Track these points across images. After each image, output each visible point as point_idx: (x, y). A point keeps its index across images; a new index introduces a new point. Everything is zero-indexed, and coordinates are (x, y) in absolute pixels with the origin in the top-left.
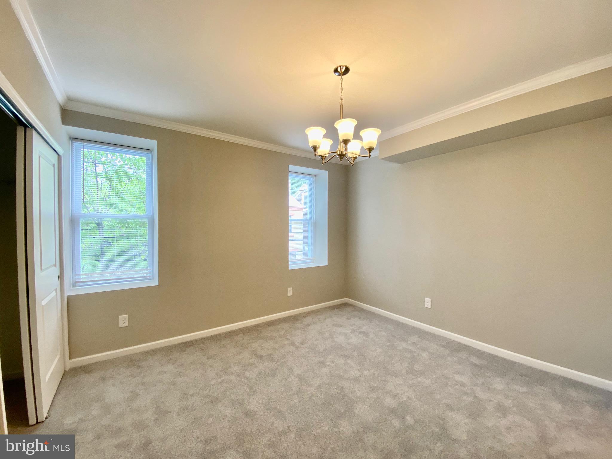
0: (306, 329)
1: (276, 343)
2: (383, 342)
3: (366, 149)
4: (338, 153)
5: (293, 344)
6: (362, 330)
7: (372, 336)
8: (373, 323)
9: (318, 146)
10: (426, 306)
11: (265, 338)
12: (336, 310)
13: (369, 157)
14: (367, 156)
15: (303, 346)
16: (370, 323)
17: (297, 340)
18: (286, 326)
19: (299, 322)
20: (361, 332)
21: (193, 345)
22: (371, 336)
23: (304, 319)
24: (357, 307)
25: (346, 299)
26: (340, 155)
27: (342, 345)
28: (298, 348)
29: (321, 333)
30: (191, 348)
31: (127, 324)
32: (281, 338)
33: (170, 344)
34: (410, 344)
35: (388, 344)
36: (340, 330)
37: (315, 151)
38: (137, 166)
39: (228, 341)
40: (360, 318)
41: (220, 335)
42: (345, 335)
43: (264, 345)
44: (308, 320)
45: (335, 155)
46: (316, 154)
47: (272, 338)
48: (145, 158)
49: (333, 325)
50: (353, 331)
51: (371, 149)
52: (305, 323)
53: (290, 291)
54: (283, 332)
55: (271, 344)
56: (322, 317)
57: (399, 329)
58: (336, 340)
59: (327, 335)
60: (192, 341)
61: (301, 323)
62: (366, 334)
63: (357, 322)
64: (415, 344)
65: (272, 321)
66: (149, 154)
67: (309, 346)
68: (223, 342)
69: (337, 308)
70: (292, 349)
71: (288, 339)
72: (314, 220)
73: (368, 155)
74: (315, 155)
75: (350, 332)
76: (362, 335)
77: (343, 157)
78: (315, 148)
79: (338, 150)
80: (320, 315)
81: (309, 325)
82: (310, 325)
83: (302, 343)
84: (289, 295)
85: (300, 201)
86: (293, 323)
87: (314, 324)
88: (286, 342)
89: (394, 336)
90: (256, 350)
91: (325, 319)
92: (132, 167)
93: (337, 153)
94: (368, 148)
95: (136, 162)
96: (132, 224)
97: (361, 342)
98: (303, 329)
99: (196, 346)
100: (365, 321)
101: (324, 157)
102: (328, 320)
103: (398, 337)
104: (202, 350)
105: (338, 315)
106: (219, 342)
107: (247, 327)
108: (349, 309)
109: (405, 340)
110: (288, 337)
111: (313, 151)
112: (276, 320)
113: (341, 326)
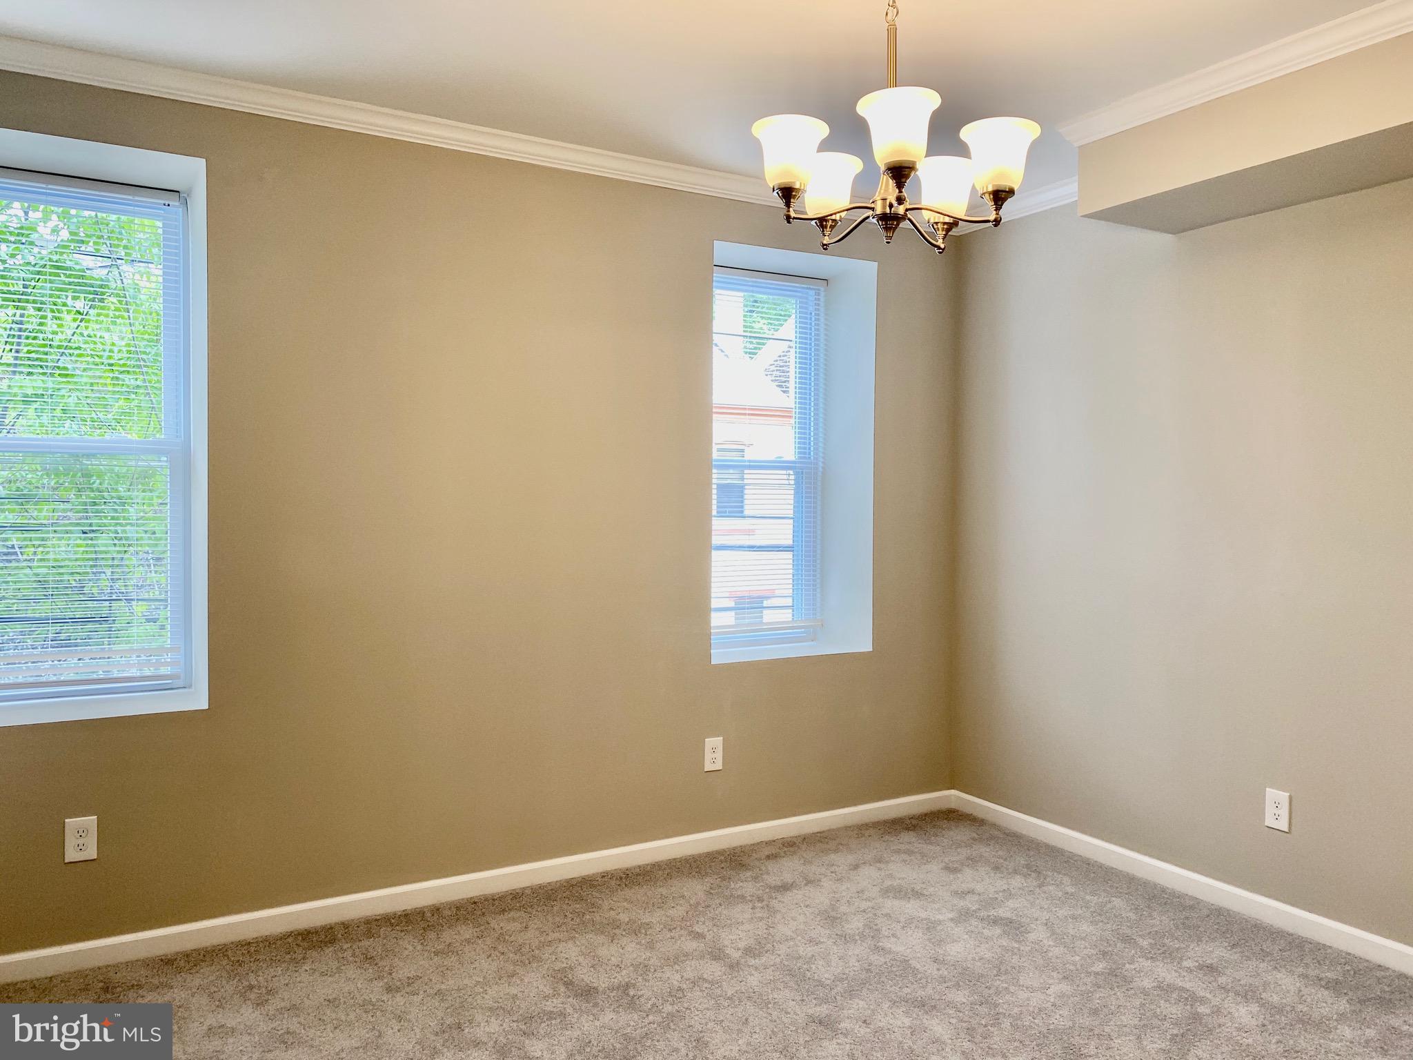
0: (774, 903)
1: (651, 946)
2: (1077, 958)
3: (984, 194)
4: (879, 211)
5: (717, 955)
6: (1002, 912)
7: (1038, 934)
8: (1051, 888)
9: (797, 186)
10: (1269, 821)
11: (611, 929)
12: (908, 837)
13: (995, 226)
14: (988, 221)
15: (752, 962)
16: (1040, 886)
17: (735, 939)
18: (695, 889)
19: (749, 874)
20: (995, 921)
21: (333, 941)
22: (1032, 937)
23: (771, 866)
24: (994, 826)
25: (953, 792)
26: (884, 218)
27: (913, 963)
28: (734, 966)
29: (831, 918)
30: (327, 951)
31: (91, 852)
32: (670, 930)
33: (250, 934)
34: (1190, 970)
35: (1100, 967)
36: (911, 908)
37: (788, 205)
38: (125, 247)
39: (467, 932)
40: (997, 868)
41: (436, 910)
42: (931, 927)
43: (603, 952)
44: (788, 869)
45: (868, 217)
46: (793, 214)
47: (636, 929)
48: (159, 224)
49: (886, 892)
50: (964, 916)
51: (1003, 195)
52: (772, 880)
53: (714, 753)
54: (679, 912)
55: (631, 950)
56: (842, 860)
57: (1155, 914)
58: (887, 944)
59: (855, 924)
60: (331, 928)
61: (755, 878)
62: (1014, 927)
63: (981, 881)
64: (1210, 969)
65: (639, 867)
66: (174, 206)
67: (778, 960)
68: (448, 935)
69: (908, 829)
70: (713, 970)
71: (699, 936)
72: (821, 464)
73: (992, 217)
74: (788, 218)
75: (952, 919)
76: (998, 931)
77: (898, 225)
78: (788, 193)
79: (878, 197)
80: (836, 851)
81: (785, 888)
82: (788, 889)
83: (748, 951)
84: (708, 766)
85: (782, 386)
86: (723, 878)
87: (806, 885)
88: (691, 945)
89: (1127, 940)
90: (571, 968)
91: (856, 867)
92: (104, 250)
93: (873, 209)
94: (990, 189)
95: (120, 233)
96: (100, 475)
97: (988, 955)
98: (760, 899)
99: (345, 946)
100: (1017, 881)
101: (830, 223)
102: (868, 876)
103: (1145, 943)
104: (369, 959)
105: (910, 853)
106: (432, 935)
107: (541, 887)
108: (961, 833)
109: (1168, 955)
110: (698, 928)
111: (780, 203)
112: (657, 866)
113: (918, 895)
